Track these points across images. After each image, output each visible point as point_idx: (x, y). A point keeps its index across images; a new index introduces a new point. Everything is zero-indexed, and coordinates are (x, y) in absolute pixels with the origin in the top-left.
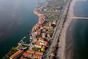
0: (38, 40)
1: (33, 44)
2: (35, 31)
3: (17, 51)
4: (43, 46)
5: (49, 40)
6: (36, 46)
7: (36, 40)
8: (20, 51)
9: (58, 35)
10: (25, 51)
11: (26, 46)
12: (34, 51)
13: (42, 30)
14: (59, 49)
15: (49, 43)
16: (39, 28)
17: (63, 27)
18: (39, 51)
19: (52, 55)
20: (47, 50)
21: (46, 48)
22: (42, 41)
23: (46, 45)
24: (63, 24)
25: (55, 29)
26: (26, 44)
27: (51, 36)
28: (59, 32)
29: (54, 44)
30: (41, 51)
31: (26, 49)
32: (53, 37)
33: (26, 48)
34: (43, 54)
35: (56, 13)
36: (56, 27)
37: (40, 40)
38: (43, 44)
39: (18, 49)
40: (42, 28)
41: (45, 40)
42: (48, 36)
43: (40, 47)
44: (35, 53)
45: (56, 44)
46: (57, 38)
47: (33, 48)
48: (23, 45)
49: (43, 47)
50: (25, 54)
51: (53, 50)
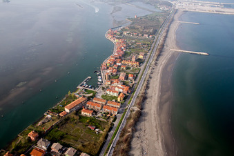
0: (112, 82)
1: (103, 88)
2: (108, 68)
3: (75, 98)
4: (120, 93)
5: (131, 84)
6: (108, 92)
7: (109, 83)
8: (81, 99)
9: (148, 77)
10: (89, 99)
11: (91, 92)
12: (105, 101)
13: (119, 66)
15: (132, 89)
16: (115, 63)
17: (156, 64)
18: (114, 100)
19: (136, 109)
20: (128, 101)
21: (126, 98)
22: (120, 86)
23: (126, 92)
24: (157, 60)
25: (142, 67)
26: (91, 88)
27: (135, 78)
28: (149, 71)
29: (139, 91)
30: (116, 101)
31: (91, 97)
32: (138, 80)
33: (91, 95)
34: (121, 107)
35: (145, 39)
36: (145, 64)
37: (115, 84)
38: (121, 90)
39: (77, 96)
40: (120, 64)
41: (124, 84)
42: (130, 77)
43: (116, 95)
44: (106, 104)
45: (143, 91)
46: (146, 83)
47: (103, 96)
48: (86, 90)
49: (121, 95)
50: (89, 105)
51: (138, 101)
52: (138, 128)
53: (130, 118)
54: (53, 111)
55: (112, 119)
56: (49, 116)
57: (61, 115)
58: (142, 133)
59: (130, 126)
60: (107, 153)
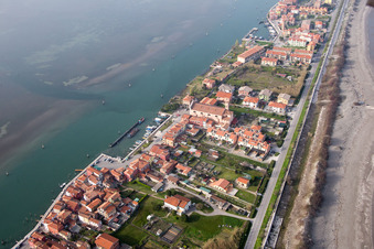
0: (292, 32)
1: (282, 39)
2: (279, 18)
6: (290, 42)
7: (288, 33)
8: (253, 49)
9: (345, 25)
11: (264, 43)
13: (295, 15)
14: (351, 49)
15: (324, 39)
16: (289, 11)
17: (355, 10)
19: (336, 57)
20: (321, 51)
21: (318, 47)
22: (306, 34)
23: (317, 42)
24: (355, 4)
25: (333, 14)
26: (263, 39)
27: (326, 26)
28: (346, 18)
29: (337, 39)
31: (268, 47)
32: (330, 29)
33: (267, 45)
34: (314, 56)
36: (336, 10)
37: (298, 33)
38: (309, 39)
40: (296, 12)
42: (318, 26)
43: (303, 44)
45: (341, 39)
46: (343, 31)
47: (284, 47)
48: (256, 41)
49: (310, 44)
50: (268, 52)
51: (337, 50)
52: (345, 73)
53: (330, 66)
54: (222, 62)
55: (305, 68)
56: (219, 67)
57: (234, 65)
58: (351, 79)
59: (333, 72)
60: (310, 94)
